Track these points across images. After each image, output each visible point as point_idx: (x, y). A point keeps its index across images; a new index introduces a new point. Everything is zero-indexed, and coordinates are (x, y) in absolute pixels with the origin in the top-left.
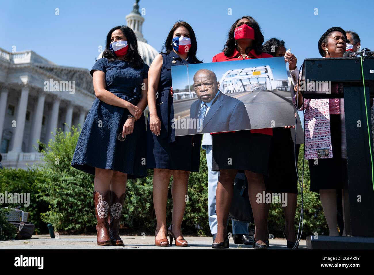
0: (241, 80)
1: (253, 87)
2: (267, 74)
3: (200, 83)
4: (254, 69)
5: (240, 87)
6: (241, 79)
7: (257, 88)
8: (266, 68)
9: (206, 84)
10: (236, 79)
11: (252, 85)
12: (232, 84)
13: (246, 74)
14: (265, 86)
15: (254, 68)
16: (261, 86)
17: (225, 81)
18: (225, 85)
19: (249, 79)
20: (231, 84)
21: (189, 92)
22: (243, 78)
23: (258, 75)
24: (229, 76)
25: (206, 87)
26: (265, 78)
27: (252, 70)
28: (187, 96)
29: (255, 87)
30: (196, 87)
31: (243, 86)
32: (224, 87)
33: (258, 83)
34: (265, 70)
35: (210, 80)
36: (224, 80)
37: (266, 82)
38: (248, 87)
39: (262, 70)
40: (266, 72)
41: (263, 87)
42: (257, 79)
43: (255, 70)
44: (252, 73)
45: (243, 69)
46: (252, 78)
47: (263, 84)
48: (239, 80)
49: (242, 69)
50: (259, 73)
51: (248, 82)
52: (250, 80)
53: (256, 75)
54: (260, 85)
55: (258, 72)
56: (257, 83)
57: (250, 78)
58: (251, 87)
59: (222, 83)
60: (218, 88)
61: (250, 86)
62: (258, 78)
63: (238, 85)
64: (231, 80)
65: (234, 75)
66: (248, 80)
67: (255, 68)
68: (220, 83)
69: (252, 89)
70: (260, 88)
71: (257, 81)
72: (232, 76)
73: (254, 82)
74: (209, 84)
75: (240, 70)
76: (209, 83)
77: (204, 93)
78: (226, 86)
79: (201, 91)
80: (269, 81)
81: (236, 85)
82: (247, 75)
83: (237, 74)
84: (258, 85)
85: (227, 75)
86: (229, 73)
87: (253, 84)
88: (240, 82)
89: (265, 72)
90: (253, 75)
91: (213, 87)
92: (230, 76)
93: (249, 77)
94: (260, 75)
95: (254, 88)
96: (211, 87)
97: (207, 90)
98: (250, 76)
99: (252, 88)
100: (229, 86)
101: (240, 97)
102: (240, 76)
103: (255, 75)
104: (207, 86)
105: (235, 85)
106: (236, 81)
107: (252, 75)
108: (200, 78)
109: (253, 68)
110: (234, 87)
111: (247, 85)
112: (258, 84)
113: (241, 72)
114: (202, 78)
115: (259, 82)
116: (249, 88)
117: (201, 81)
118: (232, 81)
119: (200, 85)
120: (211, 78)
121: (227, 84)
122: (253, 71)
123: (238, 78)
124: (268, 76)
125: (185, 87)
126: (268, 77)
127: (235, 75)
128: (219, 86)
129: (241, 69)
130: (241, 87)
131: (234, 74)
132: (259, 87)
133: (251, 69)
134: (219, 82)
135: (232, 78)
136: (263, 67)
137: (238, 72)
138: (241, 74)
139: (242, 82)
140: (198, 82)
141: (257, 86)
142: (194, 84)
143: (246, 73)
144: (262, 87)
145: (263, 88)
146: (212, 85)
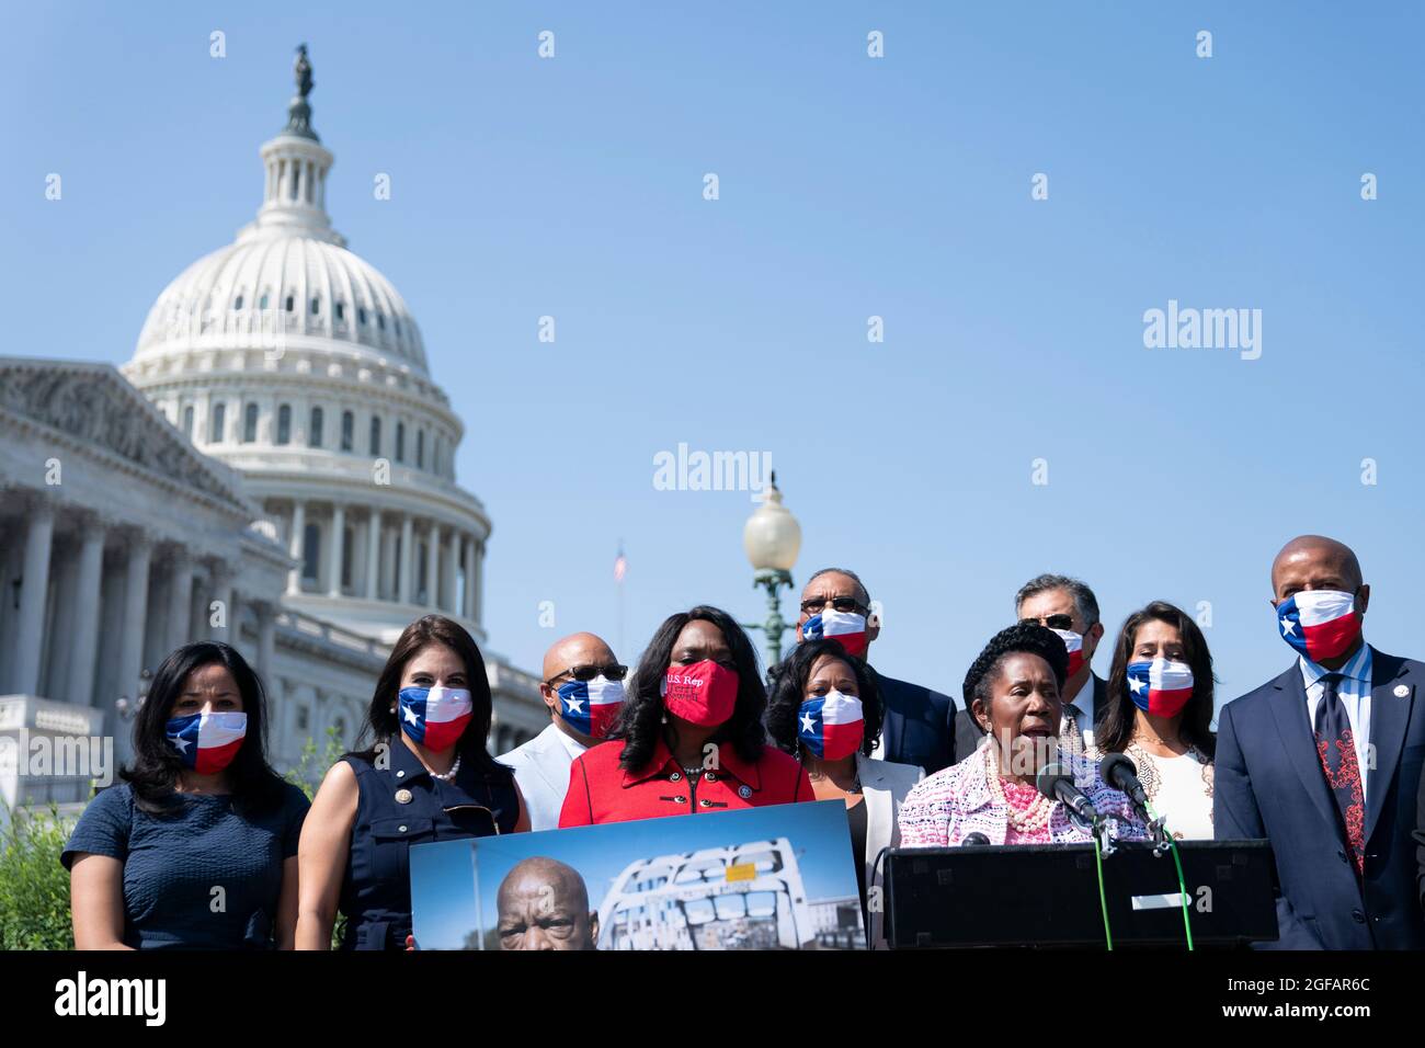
0: (681, 904)
1: (727, 934)
2: (781, 875)
3: (523, 919)
4: (729, 855)
5: (679, 933)
6: (682, 897)
7: (743, 936)
8: (776, 848)
9: (544, 923)
10: (660, 898)
11: (723, 925)
12: (649, 923)
13: (699, 875)
14: (771, 928)
15: (731, 848)
16: (756, 929)
17: (619, 908)
18: (619, 929)
19: (711, 898)
20: (643, 923)
22: (690, 893)
23: (745, 882)
24: (636, 889)
25: (545, 939)
26: (772, 895)
27: (724, 861)
29: (736, 932)
30: (505, 940)
31: (687, 931)
32: (618, 934)
33: (747, 915)
34: (774, 860)
35: (561, 906)
36: (616, 906)
37: (776, 908)
38: (709, 934)
39: (761, 856)
40: (778, 866)
41: (765, 931)
42: (740, 898)
43: (734, 860)
44: (722, 870)
45: (689, 857)
46: (722, 895)
47: (765, 922)
48: (673, 904)
49: (684, 855)
50: (748, 872)
51: (706, 913)
52: (716, 900)
53: (738, 883)
54: (753, 924)
55: (745, 866)
56: (743, 914)
57: (716, 892)
58: (720, 932)
59: (610, 917)
60: (592, 942)
61: (716, 929)
62: (744, 894)
63: (670, 925)
64: (643, 903)
65: (655, 883)
66: (709, 902)
67: (736, 849)
68: (599, 917)
69: (722, 945)
70: (753, 936)
71: (743, 908)
72: (645, 886)
73: (731, 912)
74: (557, 923)
75: (678, 861)
76: (557, 917)
78: (625, 932)
80: (787, 907)
81: (663, 924)
82: (705, 879)
83: (665, 879)
84: (746, 926)
85: (628, 882)
86: (635, 875)
87: (728, 920)
88: (677, 911)
89: (771, 866)
90: (727, 880)
91: (574, 935)
92: (640, 886)
93: (712, 890)
94: (754, 878)
95: (731, 936)
96: (563, 935)
98: (714, 887)
99: (721, 939)
100: (635, 931)
102: (679, 884)
103: (736, 879)
104: (552, 932)
105: (658, 925)
106: (663, 907)
107: (723, 883)
108: (521, 897)
109: (727, 849)
110: (656, 935)
111: (706, 926)
112: (748, 919)
113: (681, 869)
114: (530, 897)
115: (751, 913)
116: (713, 938)
117: (528, 912)
118: (646, 909)
119: (522, 928)
120: (566, 895)
121: (626, 924)
122: (729, 863)
123: (670, 896)
124: (785, 884)
125: (466, 938)
126: (782, 887)
127: (660, 879)
128: (595, 930)
129: (680, 854)
130: (682, 935)
131: (655, 875)
132: (749, 933)
133: (719, 853)
134: (596, 914)
135: (646, 893)
136: (766, 847)
137: (671, 868)
138: (683, 876)
139: (683, 912)
140: (516, 914)
141: (741, 928)
142: (501, 923)
143: (702, 872)
144: (760, 933)
145: (766, 939)
146: (569, 927)
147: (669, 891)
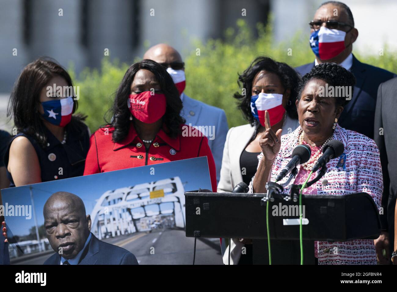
0: (129, 210)
1: (151, 223)
2: (176, 194)
3: (56, 220)
4: (151, 186)
5: (128, 223)
6: (129, 207)
7: (158, 223)
8: (173, 181)
9: (66, 222)
10: (119, 207)
11: (149, 219)
12: (114, 219)
13: (137, 196)
14: (172, 219)
15: (152, 183)
16: (165, 220)
17: (100, 213)
18: (101, 222)
19: (143, 206)
20: (112, 220)
21: (36, 239)
22: (133, 205)
23: (159, 198)
24: (108, 204)
25: (67, 229)
26: (172, 204)
27: (149, 189)
28: (34, 249)
29: (155, 221)
30: (48, 230)
31: (132, 222)
32: (100, 225)
33: (160, 213)
34: (173, 187)
35: (73, 214)
36: (98, 212)
37: (174, 210)
38: (143, 223)
39: (167, 186)
40: (175, 190)
41: (169, 221)
42: (157, 206)
43: (154, 188)
44: (148, 193)
45: (132, 188)
46: (148, 205)
47: (169, 216)
48: (125, 210)
49: (130, 187)
50: (161, 193)
51: (141, 213)
52: (146, 208)
53: (156, 199)
54: (163, 217)
55: (159, 191)
56: (158, 213)
57: (146, 204)
58: (148, 222)
59: (96, 217)
60: (88, 229)
61: (146, 220)
62: (159, 204)
63: (124, 220)
64: (111, 210)
65: (116, 201)
66: (142, 209)
67: (154, 183)
68: (91, 218)
69: (149, 227)
70: (164, 223)
71: (158, 210)
72: (112, 202)
73: (153, 212)
74: (72, 221)
75: (126, 190)
76: (71, 219)
77: (65, 241)
78: (103, 224)
79: (58, 237)
80: (179, 209)
81: (121, 220)
82: (140, 198)
83: (121, 199)
84: (160, 218)
85: (104, 201)
86: (107, 198)
87: (151, 216)
88: (127, 213)
89: (171, 190)
90: (151, 198)
91: (80, 226)
92: (109, 202)
93: (143, 203)
94: (163, 196)
95: (153, 224)
96: (75, 226)
97: (69, 234)
98: (145, 201)
99: (148, 225)
100: (108, 223)
101: (127, 245)
102: (128, 201)
103: (155, 197)
104: (69, 226)
105: (119, 220)
106: (120, 211)
107: (148, 199)
108: (54, 210)
109: (150, 184)
110: (118, 225)
111: (141, 219)
112: (160, 216)
113: (128, 194)
114: (58, 210)
115: (162, 212)
116: (145, 225)
117: (58, 216)
118: (112, 213)
119: (55, 224)
120: (75, 208)
121: (104, 220)
122: (151, 190)
123: (124, 206)
124: (178, 198)
125: (30, 230)
126: (177, 200)
127: (118, 199)
128: (89, 224)
129: (128, 187)
130: (130, 224)
131: (116, 197)
132: (162, 221)
133: (147, 185)
134: (89, 217)
135: (112, 206)
136: (169, 181)
137: (124, 193)
138: (129, 197)
139: (130, 214)
140: (52, 218)
141: (158, 219)
142: (46, 222)
143: (138, 195)
144: (167, 221)
145: (170, 224)
146: (77, 223)
147: (123, 204)
